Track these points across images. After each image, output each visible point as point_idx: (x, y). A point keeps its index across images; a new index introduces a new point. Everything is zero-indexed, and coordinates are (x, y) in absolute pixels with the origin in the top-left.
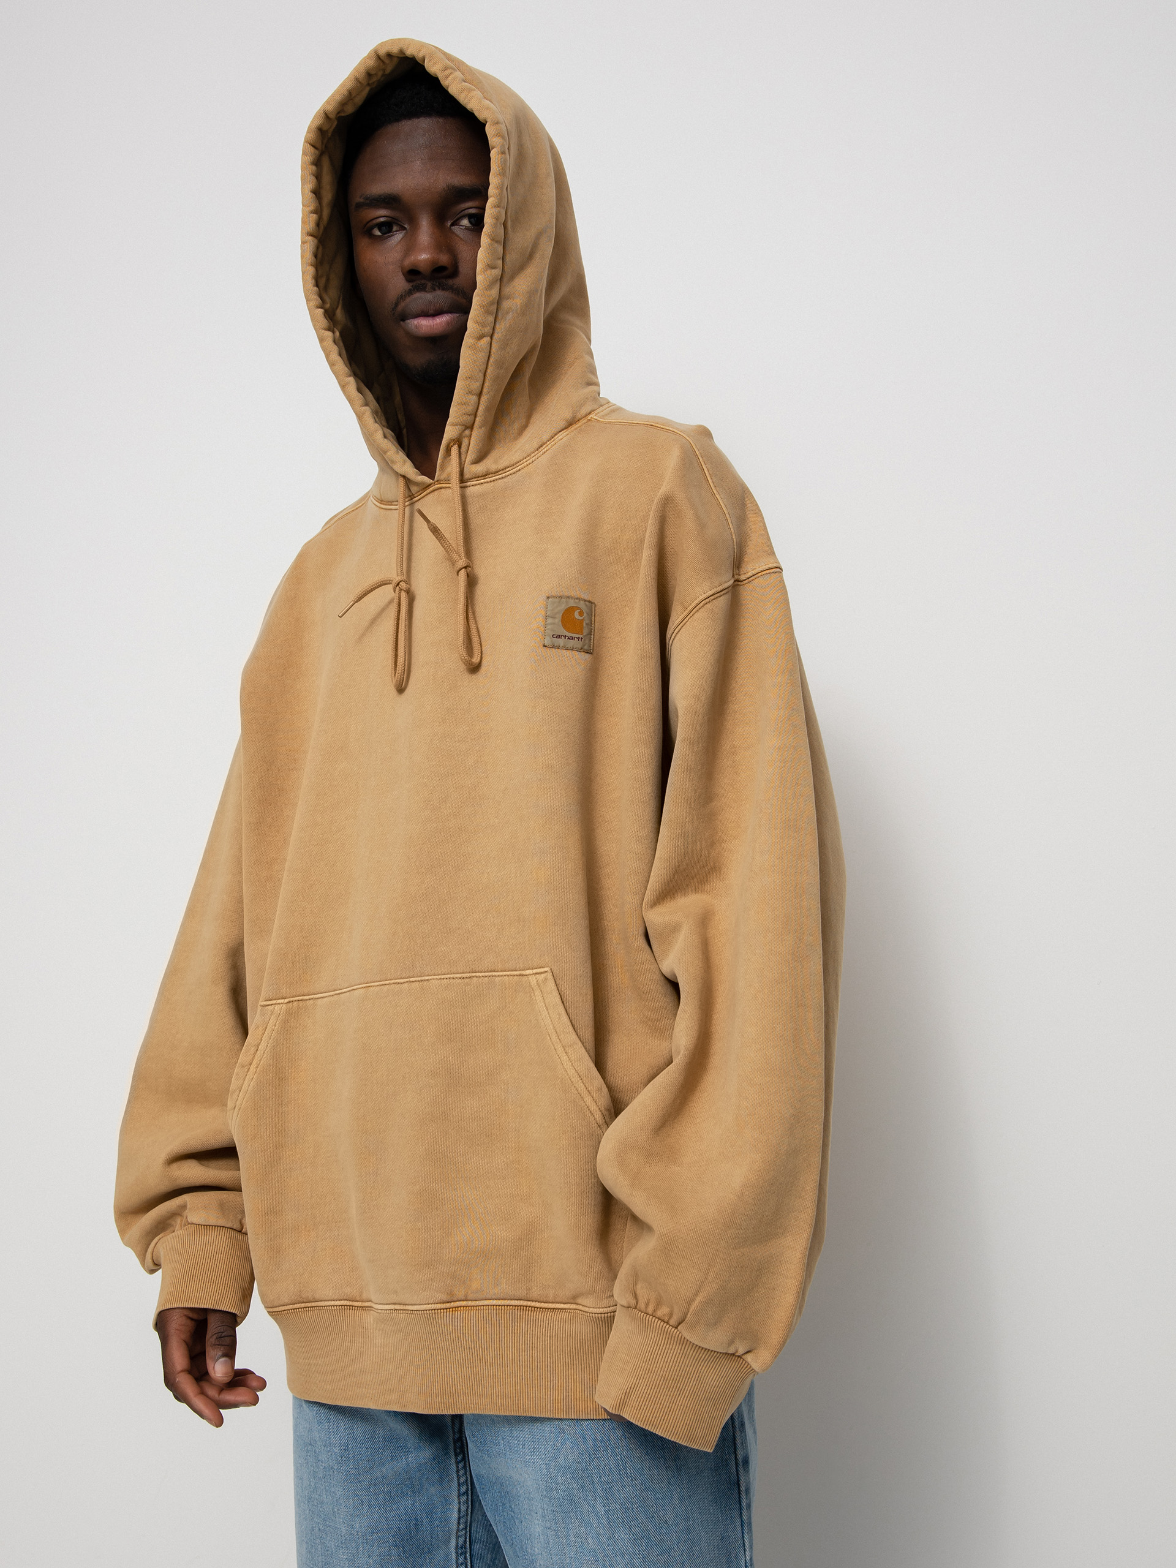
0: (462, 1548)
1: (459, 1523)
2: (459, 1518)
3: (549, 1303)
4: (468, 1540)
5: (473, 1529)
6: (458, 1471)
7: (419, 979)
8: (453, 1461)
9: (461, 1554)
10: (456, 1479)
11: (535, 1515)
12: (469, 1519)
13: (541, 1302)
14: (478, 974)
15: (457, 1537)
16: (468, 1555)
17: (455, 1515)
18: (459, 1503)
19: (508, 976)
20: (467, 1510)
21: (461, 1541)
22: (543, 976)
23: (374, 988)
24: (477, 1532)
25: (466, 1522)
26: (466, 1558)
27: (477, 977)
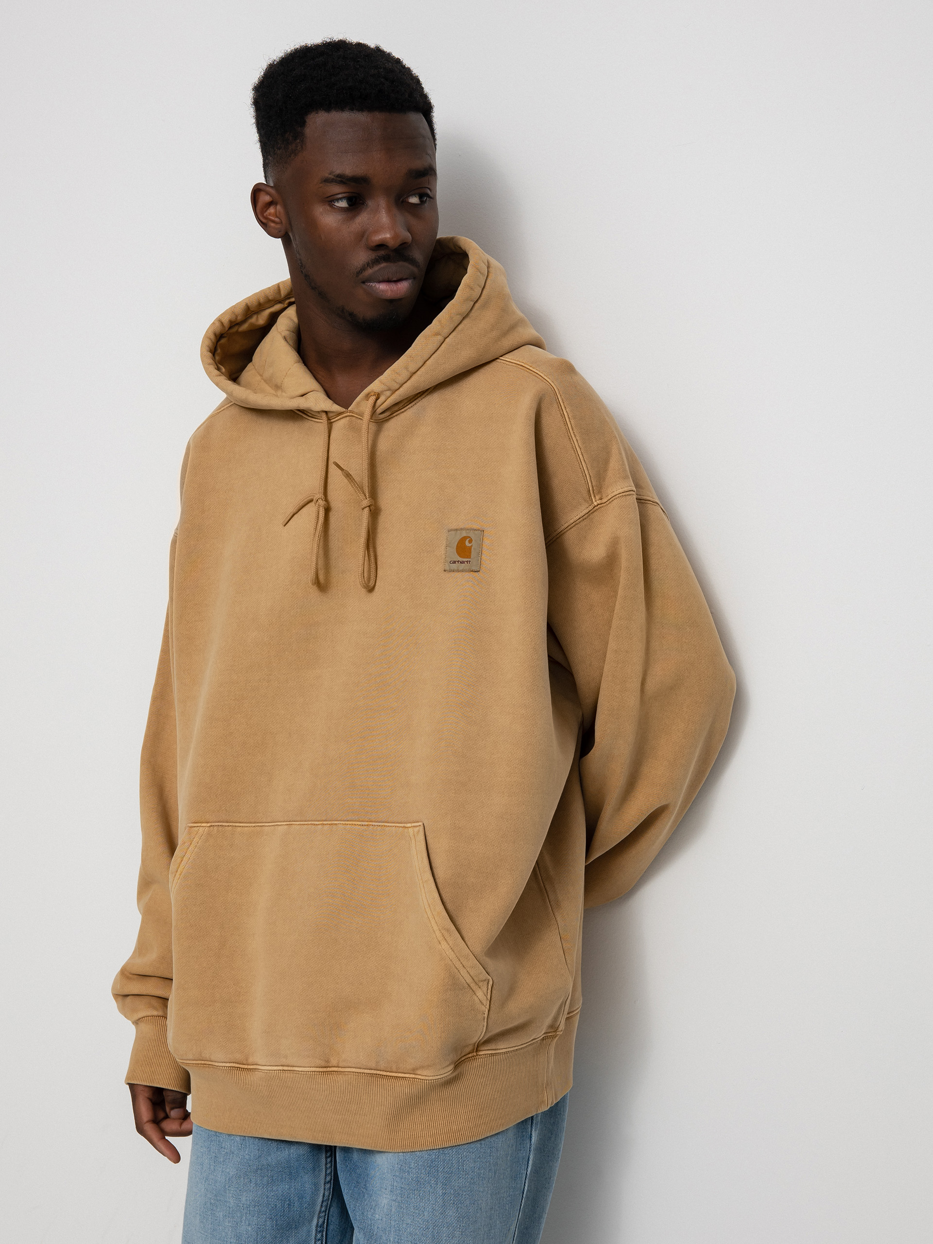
0: (321, 1227)
1: (322, 1206)
2: (323, 1202)
3: (393, 1072)
4: (326, 1221)
5: (331, 1213)
6: (326, 1164)
7: (330, 822)
8: (324, 1156)
9: (320, 1231)
10: (324, 1170)
11: (384, 1191)
12: (329, 1203)
13: (387, 1072)
14: (373, 823)
15: (319, 1217)
16: (324, 1233)
17: (320, 1199)
18: (325, 1189)
19: (396, 827)
20: (329, 1196)
21: (321, 1220)
22: (418, 828)
23: (296, 826)
24: (333, 1217)
25: (327, 1206)
26: (322, 1236)
27: (372, 825)
